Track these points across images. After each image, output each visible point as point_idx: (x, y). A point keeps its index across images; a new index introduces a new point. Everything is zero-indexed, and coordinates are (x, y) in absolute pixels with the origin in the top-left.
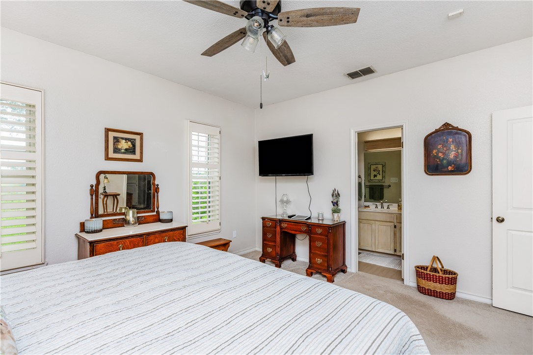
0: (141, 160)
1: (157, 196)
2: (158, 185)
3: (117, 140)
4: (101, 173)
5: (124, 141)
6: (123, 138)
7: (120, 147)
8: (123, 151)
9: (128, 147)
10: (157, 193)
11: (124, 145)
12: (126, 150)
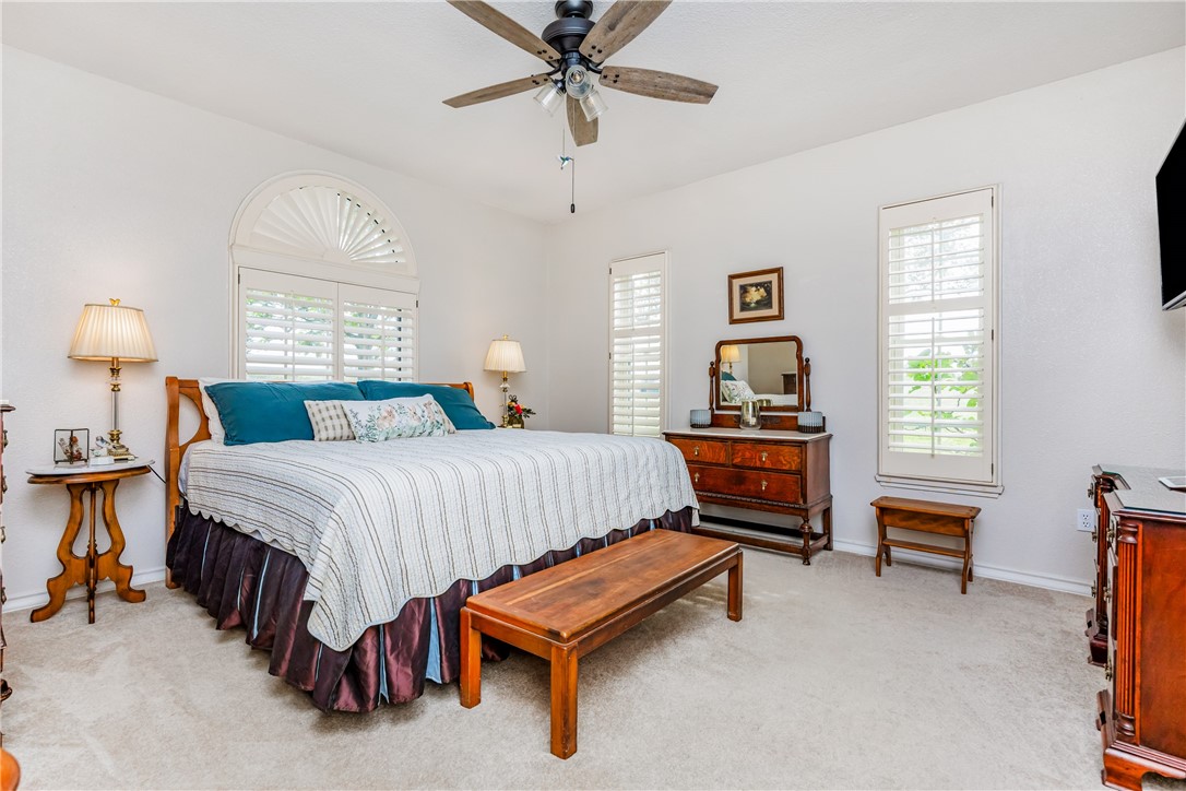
0: (780, 317)
1: (808, 381)
2: (807, 360)
3: (744, 290)
4: (721, 344)
5: (754, 289)
6: (752, 285)
7: (748, 300)
8: (753, 305)
9: (759, 298)
10: (808, 375)
11: (755, 295)
12: (757, 302)
